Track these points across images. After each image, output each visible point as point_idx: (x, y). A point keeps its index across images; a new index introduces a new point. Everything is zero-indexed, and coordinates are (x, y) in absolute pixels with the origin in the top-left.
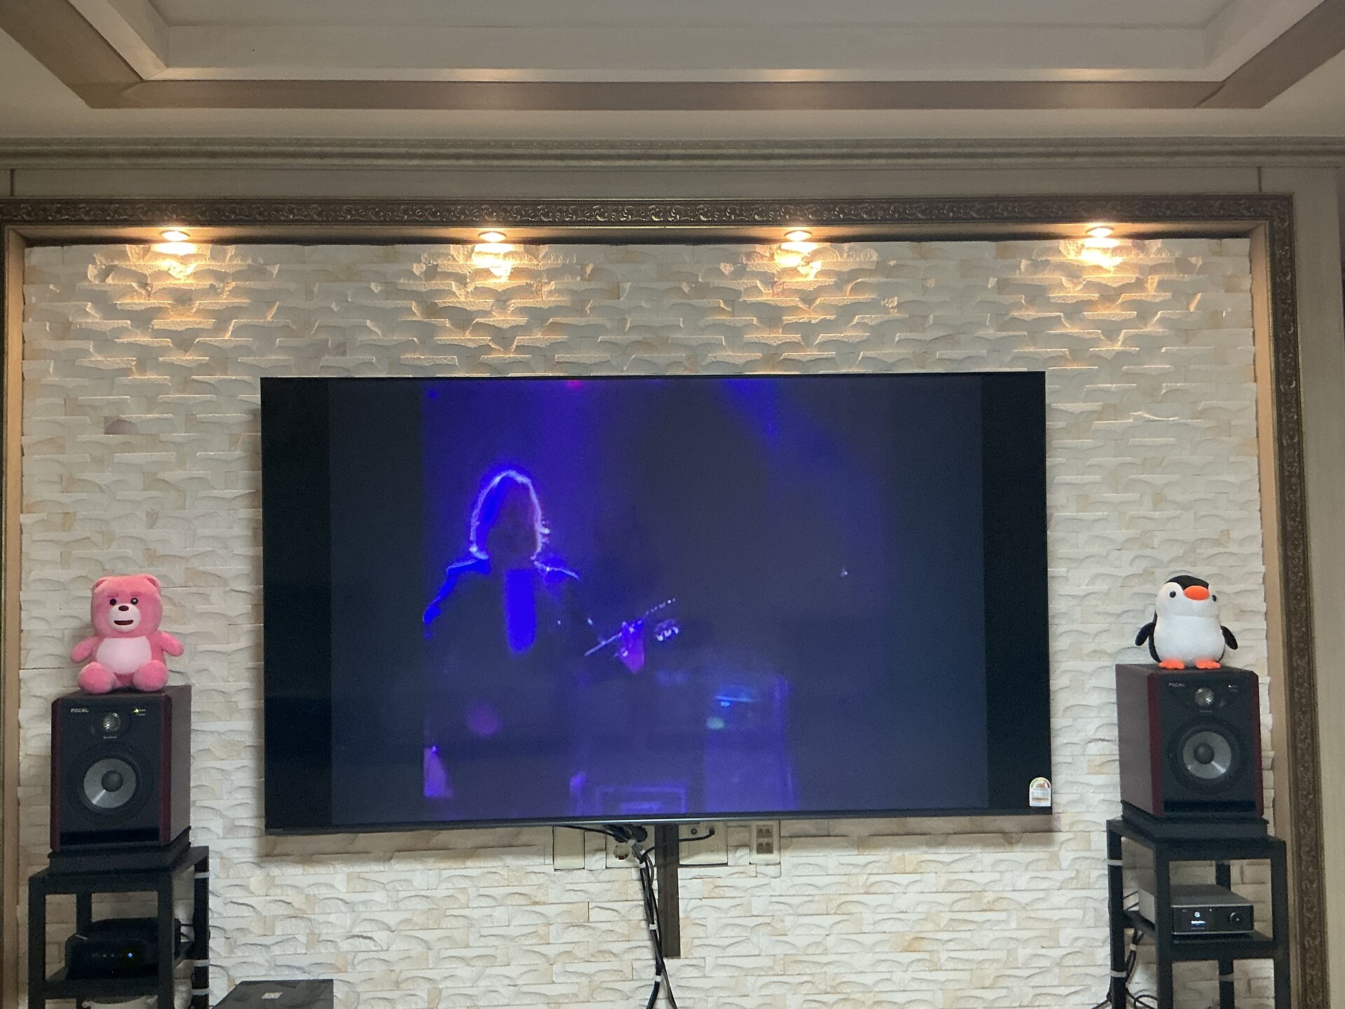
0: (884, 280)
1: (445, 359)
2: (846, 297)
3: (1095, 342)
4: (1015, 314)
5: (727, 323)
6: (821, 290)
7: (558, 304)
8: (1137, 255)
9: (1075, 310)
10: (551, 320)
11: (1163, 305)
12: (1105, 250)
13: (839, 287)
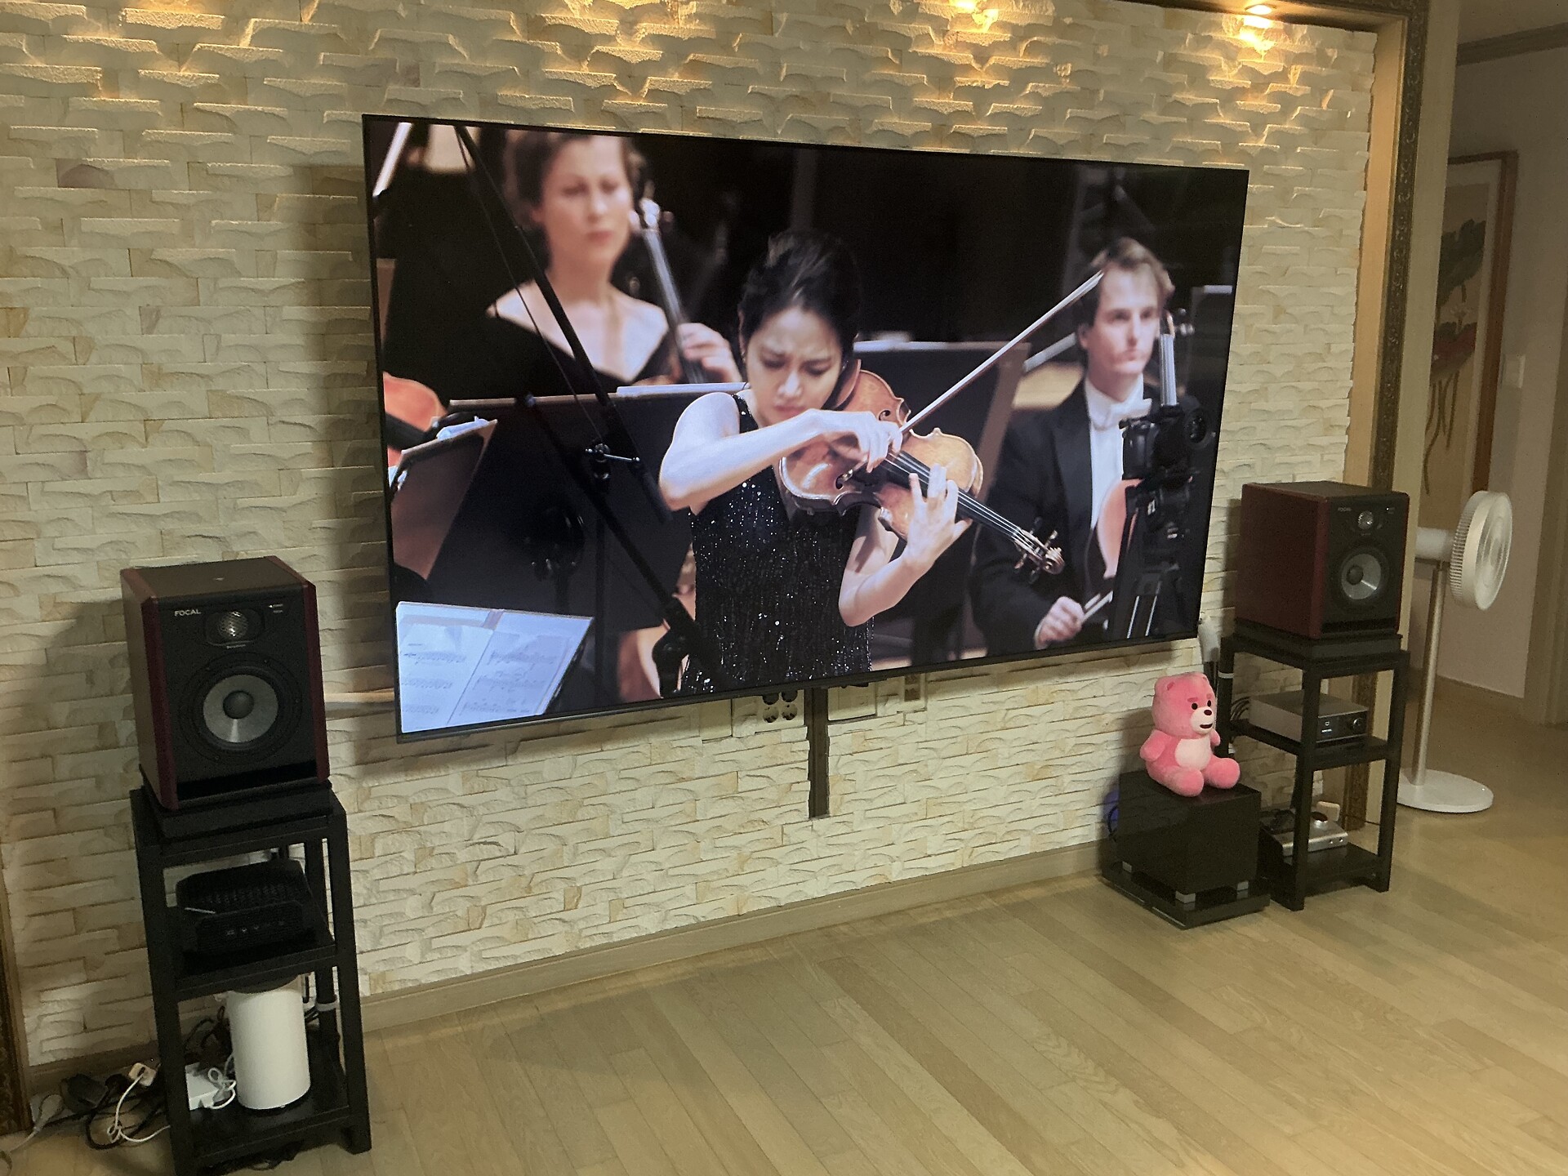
0: (1058, 41)
1: (556, 100)
2: (1019, 59)
3: (1243, 135)
4: (1178, 96)
5: (897, 81)
6: (996, 46)
7: (700, 34)
8: (1285, 40)
9: (1230, 96)
10: (691, 57)
11: (1301, 100)
12: (1259, 30)
13: (1012, 45)
